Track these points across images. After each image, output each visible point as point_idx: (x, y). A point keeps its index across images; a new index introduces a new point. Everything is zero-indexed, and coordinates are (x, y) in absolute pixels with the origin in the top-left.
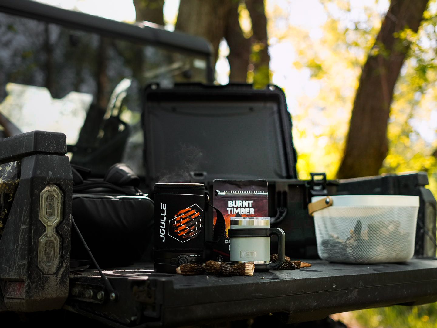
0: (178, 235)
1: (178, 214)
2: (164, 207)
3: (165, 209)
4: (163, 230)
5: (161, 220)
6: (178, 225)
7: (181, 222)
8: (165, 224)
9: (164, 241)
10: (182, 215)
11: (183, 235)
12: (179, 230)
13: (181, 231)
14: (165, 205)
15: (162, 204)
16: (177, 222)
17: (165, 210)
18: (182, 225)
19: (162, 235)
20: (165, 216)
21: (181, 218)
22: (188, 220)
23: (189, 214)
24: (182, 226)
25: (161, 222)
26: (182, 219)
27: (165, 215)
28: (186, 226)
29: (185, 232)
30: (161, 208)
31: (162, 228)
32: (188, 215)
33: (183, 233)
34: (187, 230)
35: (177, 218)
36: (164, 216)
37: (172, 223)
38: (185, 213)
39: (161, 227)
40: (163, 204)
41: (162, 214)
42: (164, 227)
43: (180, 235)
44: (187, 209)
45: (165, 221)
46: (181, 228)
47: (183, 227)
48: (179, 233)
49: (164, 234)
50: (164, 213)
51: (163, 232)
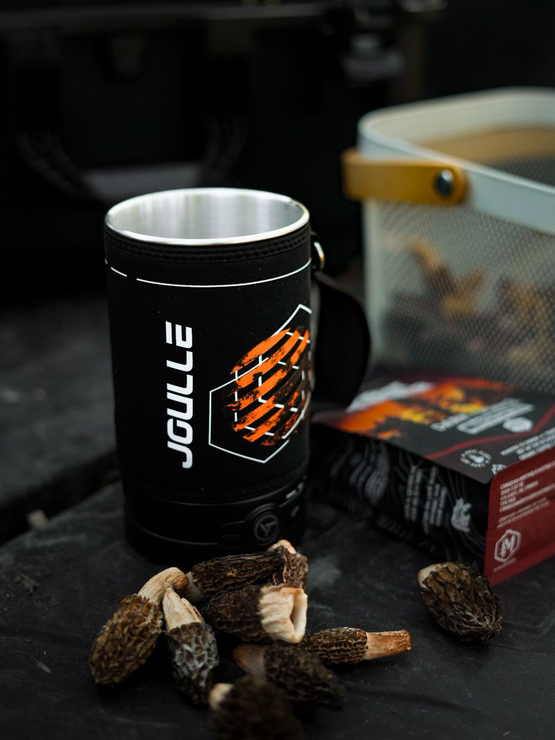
0: (248, 439)
1: (246, 361)
2: (184, 339)
3: (188, 344)
4: (180, 424)
5: (170, 387)
6: (245, 403)
7: (257, 392)
8: (189, 403)
9: (188, 464)
10: (261, 362)
11: (265, 437)
12: (253, 421)
13: (256, 425)
14: (189, 331)
15: (168, 325)
16: (243, 393)
17: (189, 350)
18: (260, 400)
19: (181, 444)
20: (189, 373)
21: (256, 376)
22: (280, 375)
23: (283, 353)
24: (261, 404)
25: (170, 396)
26: (260, 379)
27: (188, 366)
28: (275, 402)
29: (271, 423)
30: (169, 340)
31: (175, 419)
32: (278, 358)
33: (265, 431)
34: (278, 414)
35: (243, 379)
36: (183, 374)
37: (224, 399)
38: (268, 354)
39: (170, 412)
40: (179, 328)
41: (170, 364)
42: (189, 415)
43: (253, 438)
44: (278, 334)
45: (189, 389)
46: (259, 413)
47: (266, 405)
48: (249, 433)
49: (189, 439)
50: (184, 362)
51: (181, 432)
